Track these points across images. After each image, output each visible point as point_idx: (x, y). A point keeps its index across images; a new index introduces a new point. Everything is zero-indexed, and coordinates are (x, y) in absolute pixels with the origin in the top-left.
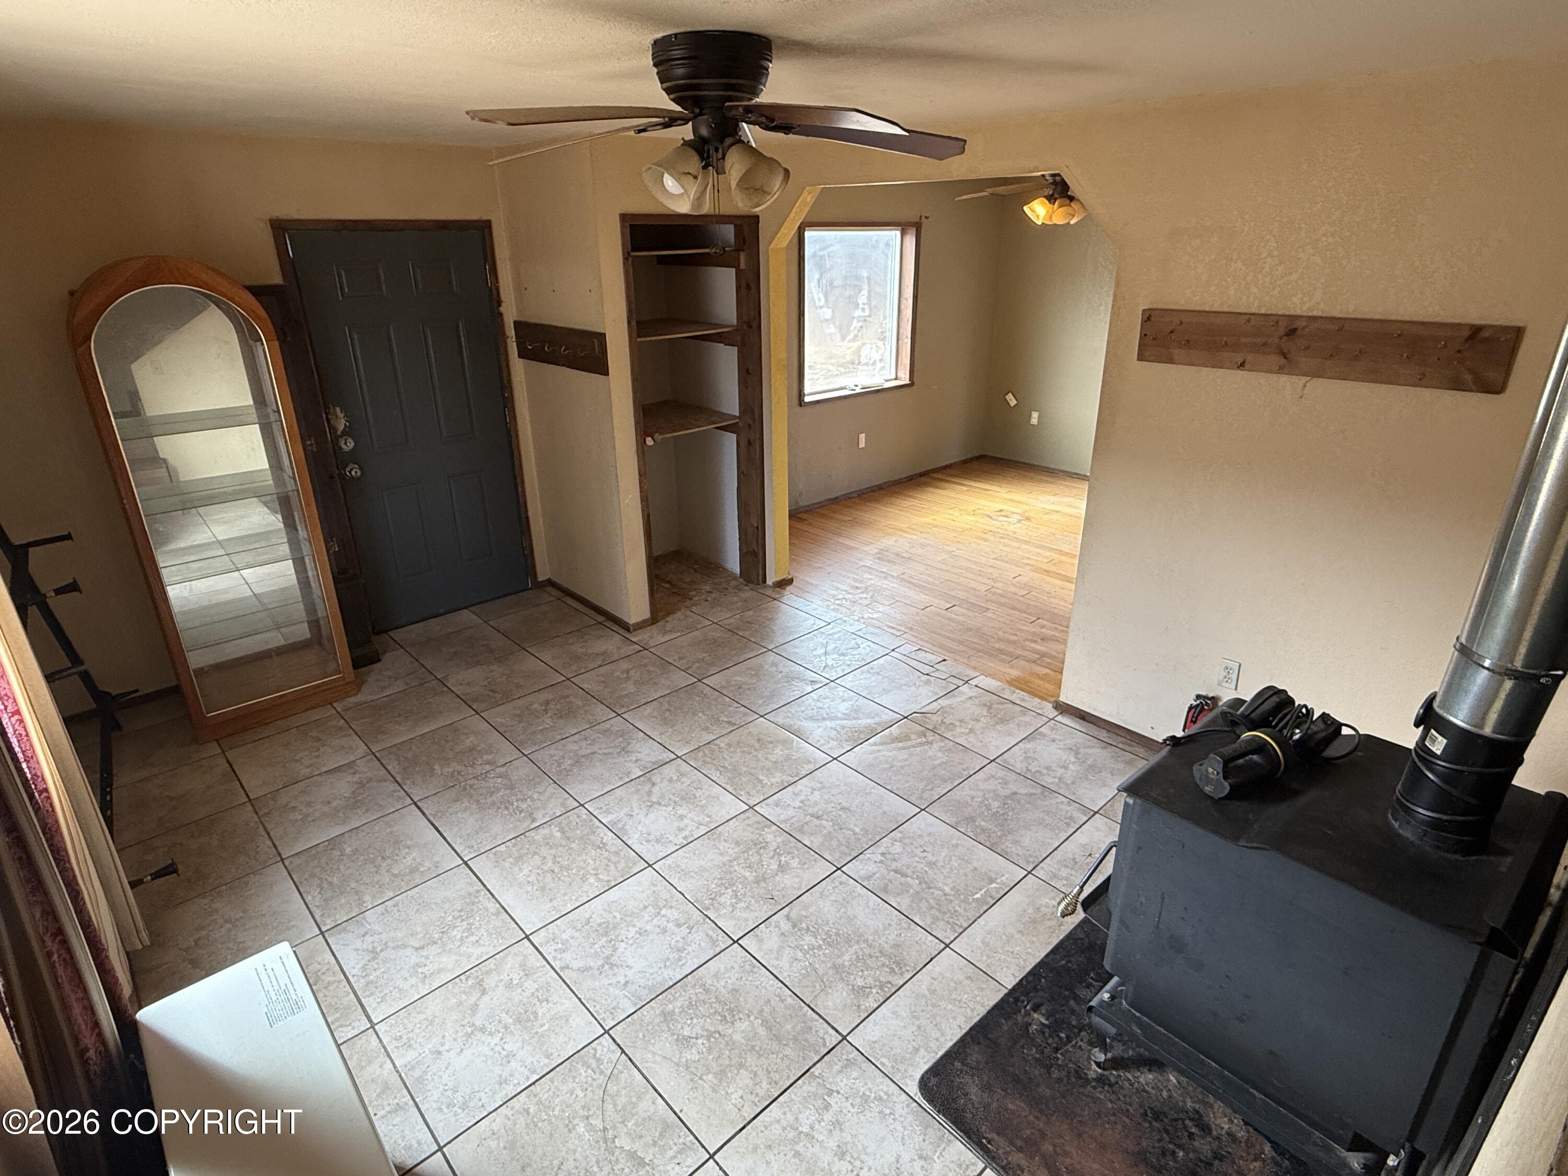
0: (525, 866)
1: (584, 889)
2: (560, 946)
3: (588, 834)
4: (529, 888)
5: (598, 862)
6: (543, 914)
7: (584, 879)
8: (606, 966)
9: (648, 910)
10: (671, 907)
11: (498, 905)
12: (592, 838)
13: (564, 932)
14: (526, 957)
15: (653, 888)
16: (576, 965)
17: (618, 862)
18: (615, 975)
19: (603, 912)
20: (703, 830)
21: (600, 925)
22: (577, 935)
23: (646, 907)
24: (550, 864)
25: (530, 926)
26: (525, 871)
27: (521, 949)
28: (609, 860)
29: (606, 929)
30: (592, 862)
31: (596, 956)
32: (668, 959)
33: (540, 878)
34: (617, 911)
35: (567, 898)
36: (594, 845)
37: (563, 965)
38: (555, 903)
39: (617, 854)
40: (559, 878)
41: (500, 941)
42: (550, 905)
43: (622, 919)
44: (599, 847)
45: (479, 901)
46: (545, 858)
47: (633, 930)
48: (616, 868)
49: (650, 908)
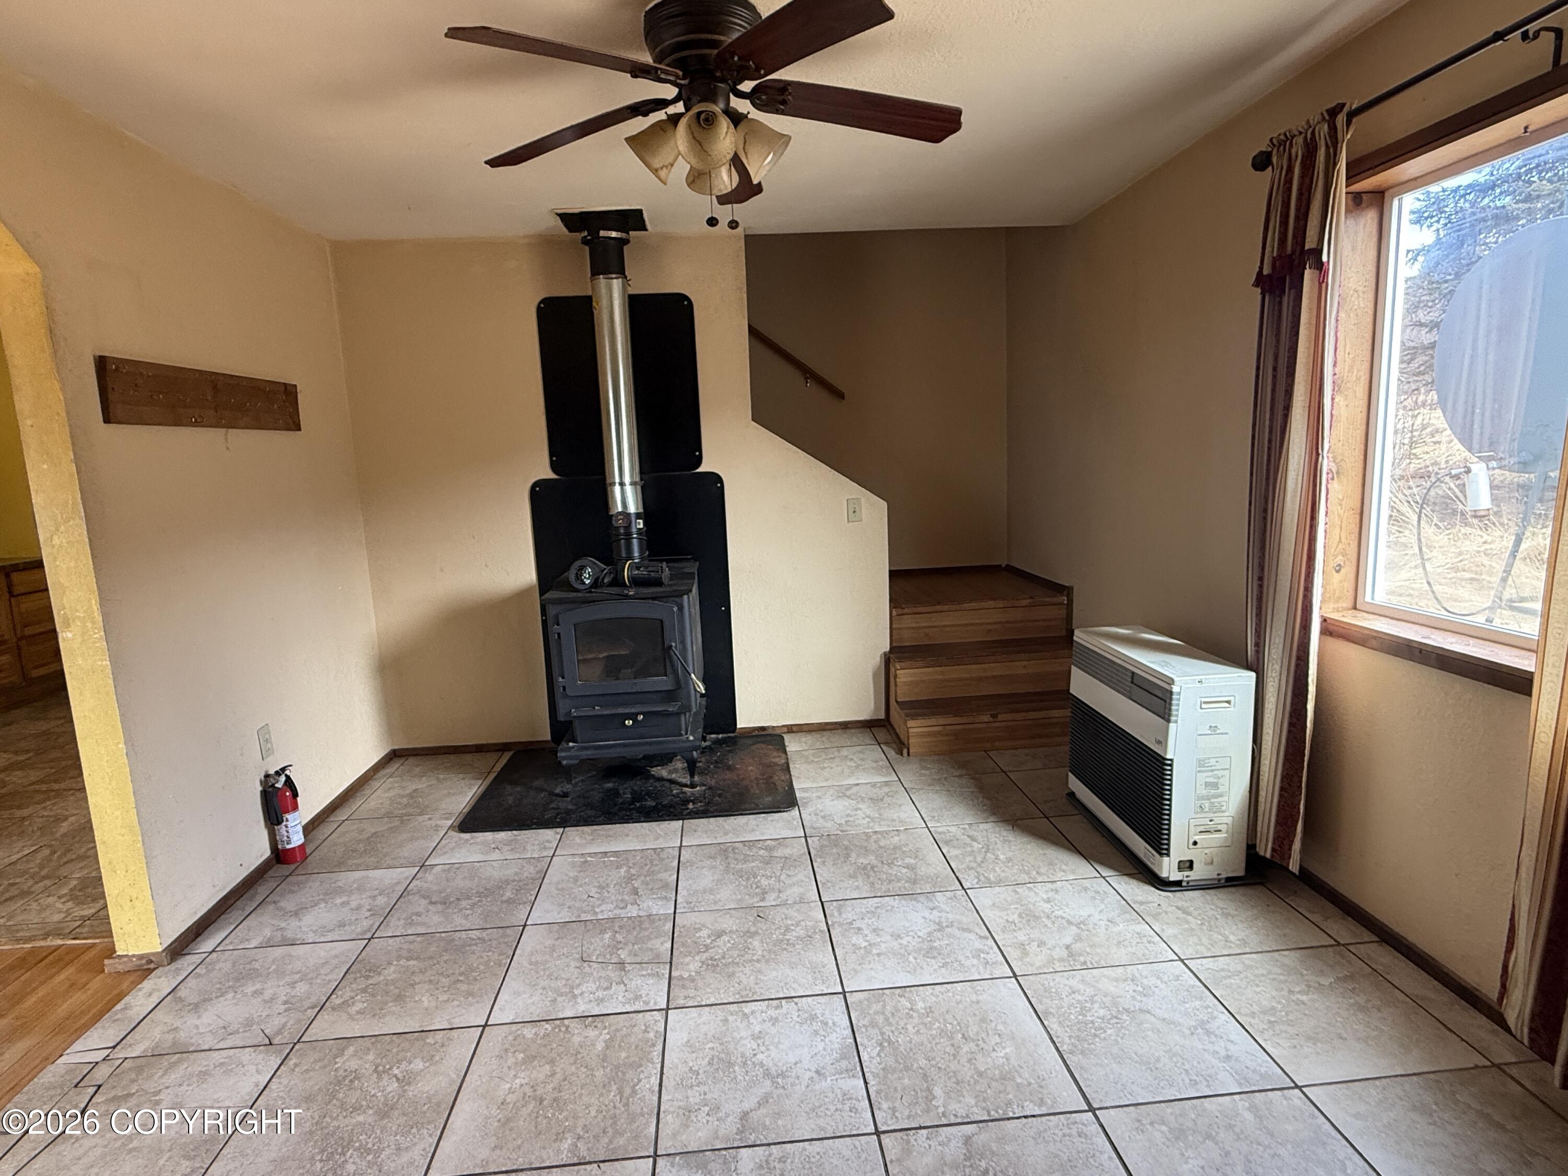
0: (1001, 1061)
1: (934, 999)
2: (982, 955)
3: (894, 1071)
4: (1000, 1027)
5: (902, 1024)
6: (991, 991)
7: (929, 1011)
8: (944, 925)
9: (878, 951)
10: (853, 945)
11: (1046, 1023)
12: (891, 1061)
13: (974, 965)
14: (1021, 959)
15: (859, 968)
16: (972, 936)
17: (877, 1013)
18: (940, 917)
19: (925, 967)
20: (747, 1009)
21: (934, 958)
22: (961, 958)
23: (879, 955)
24: (965, 1049)
25: (1010, 985)
26: (1004, 1053)
27: (1023, 967)
28: (887, 1019)
29: (930, 952)
30: (909, 1027)
31: (950, 936)
32: (887, 911)
33: (984, 1035)
34: (910, 962)
35: (958, 997)
36: (895, 1049)
37: (985, 941)
38: (974, 998)
39: (873, 1024)
40: (959, 1024)
41: (1046, 983)
42: (980, 998)
43: (909, 954)
44: (890, 1042)
45: (1070, 1037)
46: (969, 1061)
47: (904, 942)
48: (884, 1006)
49: (875, 951)
